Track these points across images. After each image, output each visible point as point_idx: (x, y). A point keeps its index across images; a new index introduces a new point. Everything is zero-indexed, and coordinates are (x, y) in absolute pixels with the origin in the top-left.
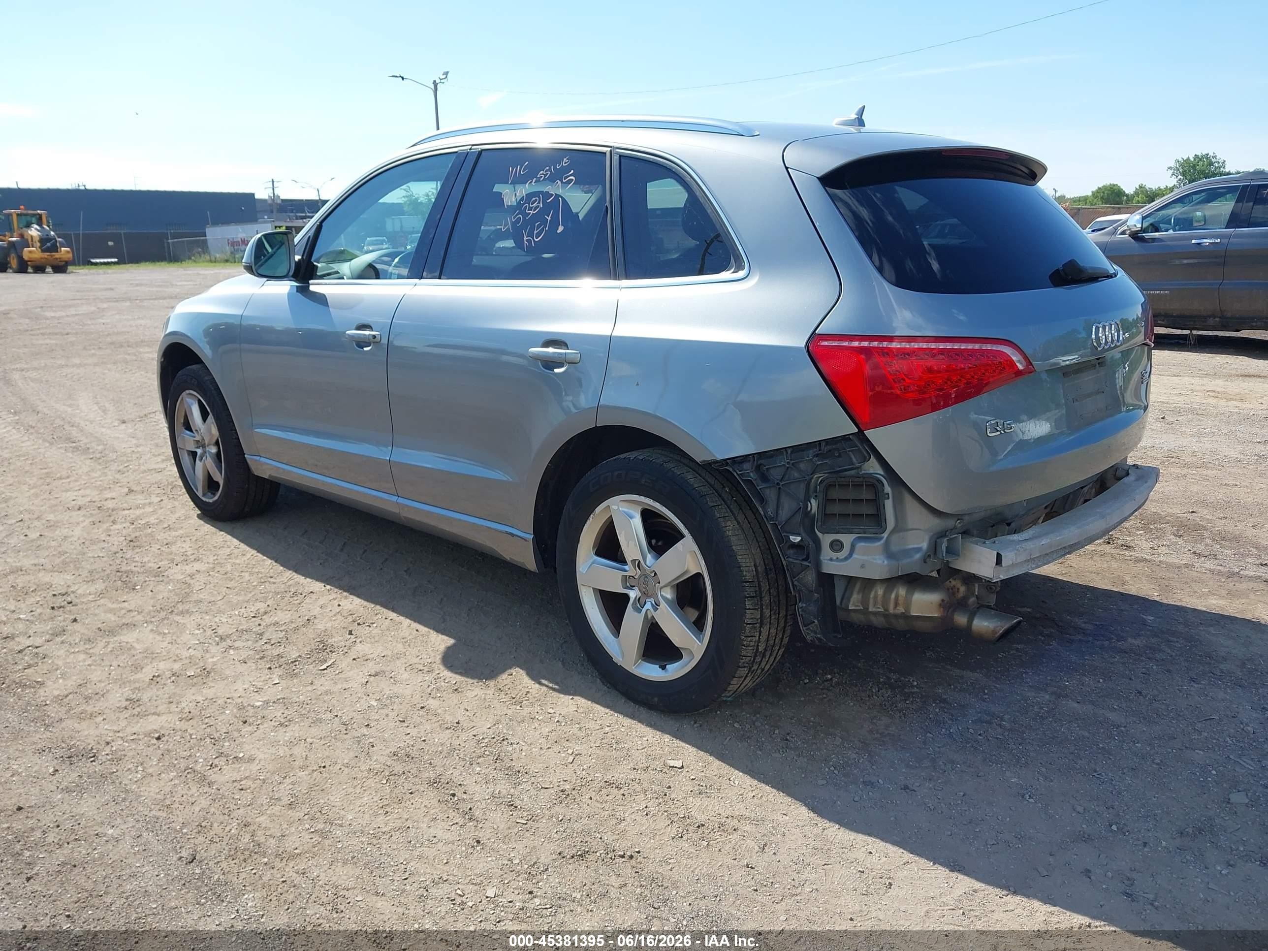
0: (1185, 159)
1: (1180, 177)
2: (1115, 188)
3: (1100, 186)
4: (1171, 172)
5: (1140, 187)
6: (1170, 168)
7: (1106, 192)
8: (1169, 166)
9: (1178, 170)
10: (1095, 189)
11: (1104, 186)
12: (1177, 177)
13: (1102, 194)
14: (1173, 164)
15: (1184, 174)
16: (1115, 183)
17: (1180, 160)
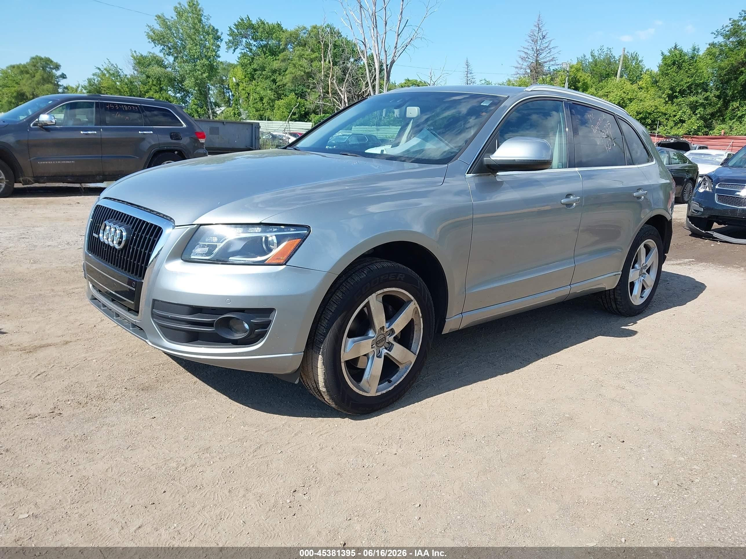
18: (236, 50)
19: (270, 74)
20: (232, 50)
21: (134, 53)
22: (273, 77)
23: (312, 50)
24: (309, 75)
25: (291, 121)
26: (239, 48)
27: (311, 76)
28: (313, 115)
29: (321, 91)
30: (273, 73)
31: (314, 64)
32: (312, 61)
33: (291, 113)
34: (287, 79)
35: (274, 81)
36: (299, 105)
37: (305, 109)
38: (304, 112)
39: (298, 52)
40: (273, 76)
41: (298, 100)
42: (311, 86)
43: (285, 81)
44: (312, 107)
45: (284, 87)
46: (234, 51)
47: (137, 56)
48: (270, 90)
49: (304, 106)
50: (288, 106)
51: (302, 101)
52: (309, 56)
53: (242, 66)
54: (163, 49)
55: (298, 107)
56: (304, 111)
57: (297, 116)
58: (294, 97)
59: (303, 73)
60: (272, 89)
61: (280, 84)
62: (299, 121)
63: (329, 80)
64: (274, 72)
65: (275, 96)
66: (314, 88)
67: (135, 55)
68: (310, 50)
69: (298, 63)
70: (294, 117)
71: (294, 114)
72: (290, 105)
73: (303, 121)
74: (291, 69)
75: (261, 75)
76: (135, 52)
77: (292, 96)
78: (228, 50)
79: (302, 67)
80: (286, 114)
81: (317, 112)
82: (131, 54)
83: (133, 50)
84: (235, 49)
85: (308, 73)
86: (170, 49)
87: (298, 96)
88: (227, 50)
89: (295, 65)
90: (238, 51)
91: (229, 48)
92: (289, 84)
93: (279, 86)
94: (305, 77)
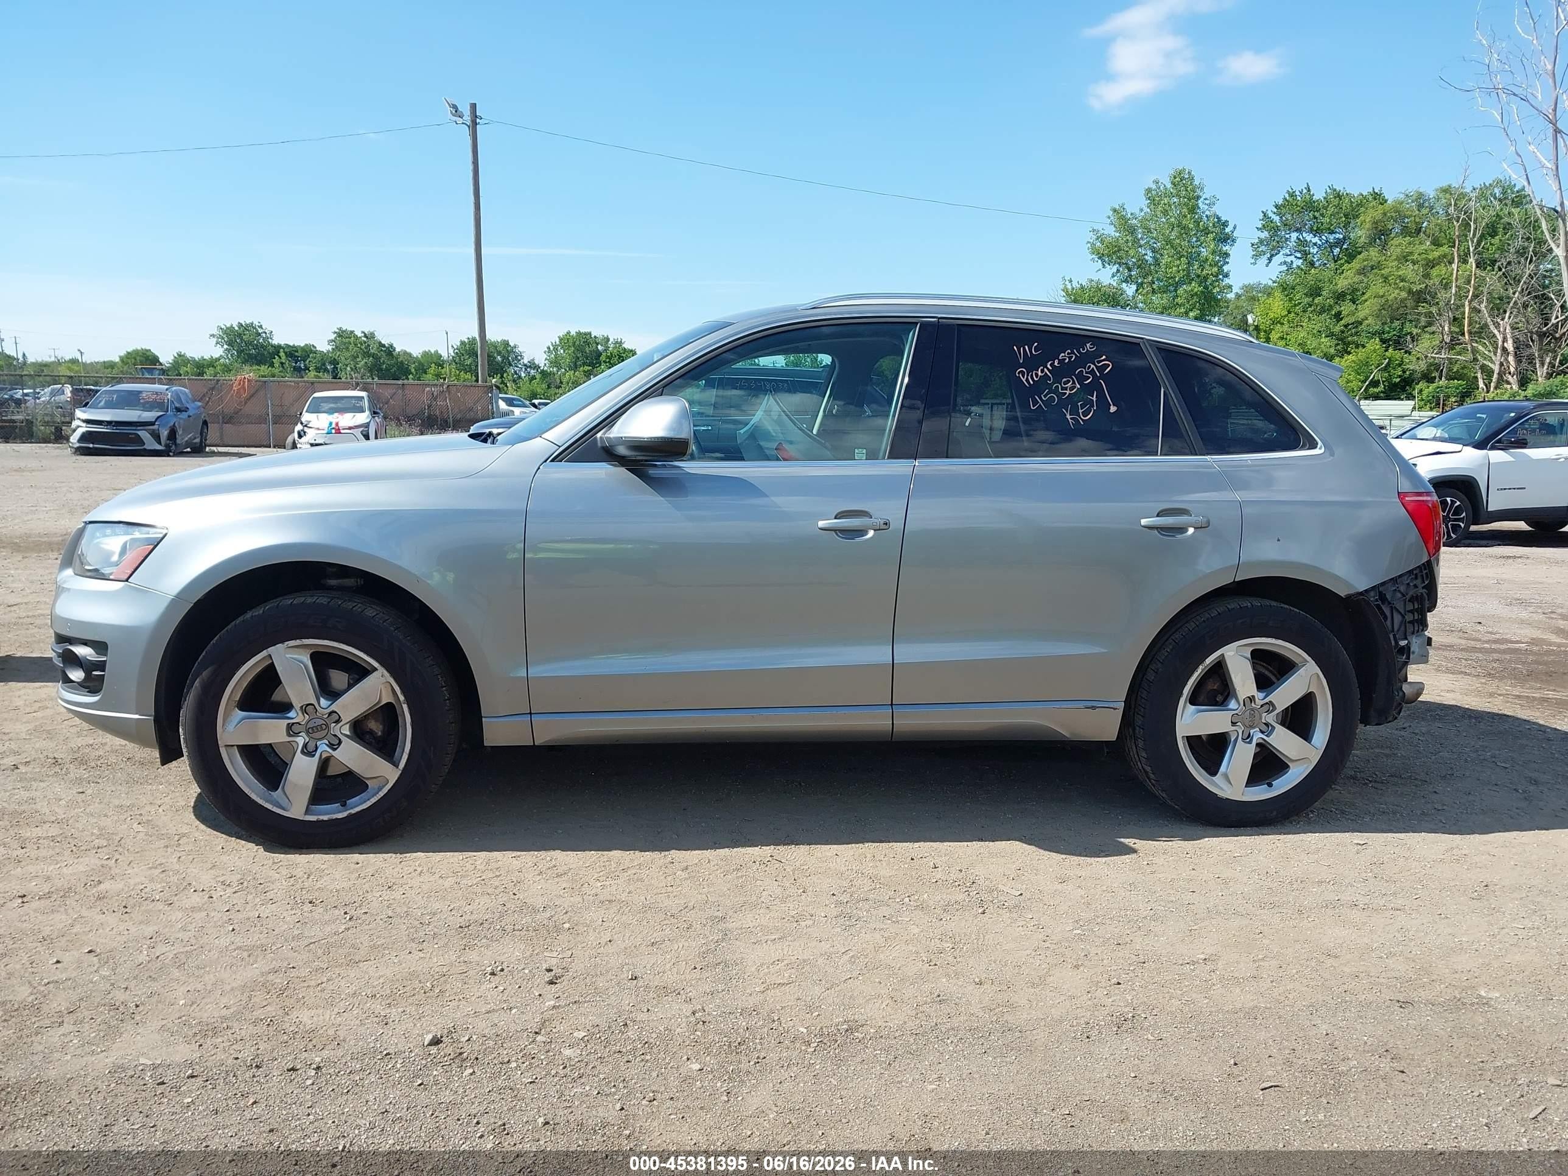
0: (228, 326)
1: (226, 346)
2: (148, 354)
3: (129, 351)
4: (214, 340)
5: (180, 355)
6: (213, 336)
7: (138, 358)
8: (212, 333)
9: (223, 338)
10: (123, 353)
11: (134, 350)
12: (222, 346)
13: (133, 360)
14: (215, 332)
15: (230, 343)
16: (148, 348)
17: (223, 327)
18: (1274, 259)
19: (1331, 301)
20: (1264, 260)
21: (1067, 283)
22: (1337, 309)
23: (1436, 243)
24: (1419, 297)
25: (1366, 399)
26: (1281, 253)
27: (1425, 301)
28: (1422, 385)
29: (1446, 329)
30: (1338, 298)
31: (1434, 272)
32: (1431, 264)
33: (1367, 383)
34: (1366, 310)
35: (1338, 317)
36: (1388, 364)
37: (1404, 372)
38: (1399, 379)
39: (1399, 250)
40: (1338, 307)
41: (1387, 353)
42: (1423, 320)
43: (1361, 315)
44: (1422, 366)
45: (1357, 327)
46: (1270, 259)
47: (1073, 289)
48: (1326, 336)
49: (1400, 365)
50: (1362, 367)
51: (1398, 355)
52: (1424, 256)
53: (1284, 289)
54: (1118, 271)
55: (1385, 369)
56: (1400, 376)
57: (1381, 388)
58: (1378, 347)
59: (1404, 294)
60: (1331, 335)
61: (1350, 322)
62: (1388, 398)
63: (1467, 303)
64: (1340, 297)
65: (1339, 347)
66: (1430, 324)
67: (1069, 287)
68: (1428, 243)
69: (1396, 273)
70: (1376, 390)
71: (1375, 383)
72: (1367, 364)
73: (1395, 399)
74: (1377, 287)
75: (1310, 306)
76: (1071, 281)
77: (1374, 344)
78: (1256, 259)
79: (1402, 280)
80: (1354, 385)
81: (1432, 378)
82: (1062, 287)
83: (1067, 278)
84: (1272, 256)
85: (1419, 292)
86: (1130, 270)
87: (1390, 345)
88: (1253, 261)
89: (1386, 279)
90: (1279, 259)
91: (1257, 256)
92: (1370, 320)
93: (1346, 326)
94: (1410, 303)
